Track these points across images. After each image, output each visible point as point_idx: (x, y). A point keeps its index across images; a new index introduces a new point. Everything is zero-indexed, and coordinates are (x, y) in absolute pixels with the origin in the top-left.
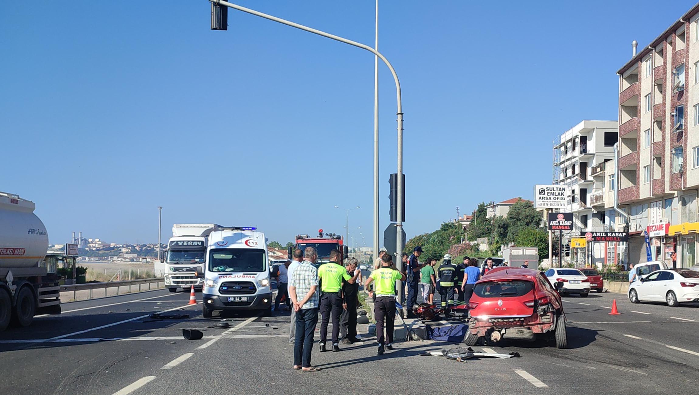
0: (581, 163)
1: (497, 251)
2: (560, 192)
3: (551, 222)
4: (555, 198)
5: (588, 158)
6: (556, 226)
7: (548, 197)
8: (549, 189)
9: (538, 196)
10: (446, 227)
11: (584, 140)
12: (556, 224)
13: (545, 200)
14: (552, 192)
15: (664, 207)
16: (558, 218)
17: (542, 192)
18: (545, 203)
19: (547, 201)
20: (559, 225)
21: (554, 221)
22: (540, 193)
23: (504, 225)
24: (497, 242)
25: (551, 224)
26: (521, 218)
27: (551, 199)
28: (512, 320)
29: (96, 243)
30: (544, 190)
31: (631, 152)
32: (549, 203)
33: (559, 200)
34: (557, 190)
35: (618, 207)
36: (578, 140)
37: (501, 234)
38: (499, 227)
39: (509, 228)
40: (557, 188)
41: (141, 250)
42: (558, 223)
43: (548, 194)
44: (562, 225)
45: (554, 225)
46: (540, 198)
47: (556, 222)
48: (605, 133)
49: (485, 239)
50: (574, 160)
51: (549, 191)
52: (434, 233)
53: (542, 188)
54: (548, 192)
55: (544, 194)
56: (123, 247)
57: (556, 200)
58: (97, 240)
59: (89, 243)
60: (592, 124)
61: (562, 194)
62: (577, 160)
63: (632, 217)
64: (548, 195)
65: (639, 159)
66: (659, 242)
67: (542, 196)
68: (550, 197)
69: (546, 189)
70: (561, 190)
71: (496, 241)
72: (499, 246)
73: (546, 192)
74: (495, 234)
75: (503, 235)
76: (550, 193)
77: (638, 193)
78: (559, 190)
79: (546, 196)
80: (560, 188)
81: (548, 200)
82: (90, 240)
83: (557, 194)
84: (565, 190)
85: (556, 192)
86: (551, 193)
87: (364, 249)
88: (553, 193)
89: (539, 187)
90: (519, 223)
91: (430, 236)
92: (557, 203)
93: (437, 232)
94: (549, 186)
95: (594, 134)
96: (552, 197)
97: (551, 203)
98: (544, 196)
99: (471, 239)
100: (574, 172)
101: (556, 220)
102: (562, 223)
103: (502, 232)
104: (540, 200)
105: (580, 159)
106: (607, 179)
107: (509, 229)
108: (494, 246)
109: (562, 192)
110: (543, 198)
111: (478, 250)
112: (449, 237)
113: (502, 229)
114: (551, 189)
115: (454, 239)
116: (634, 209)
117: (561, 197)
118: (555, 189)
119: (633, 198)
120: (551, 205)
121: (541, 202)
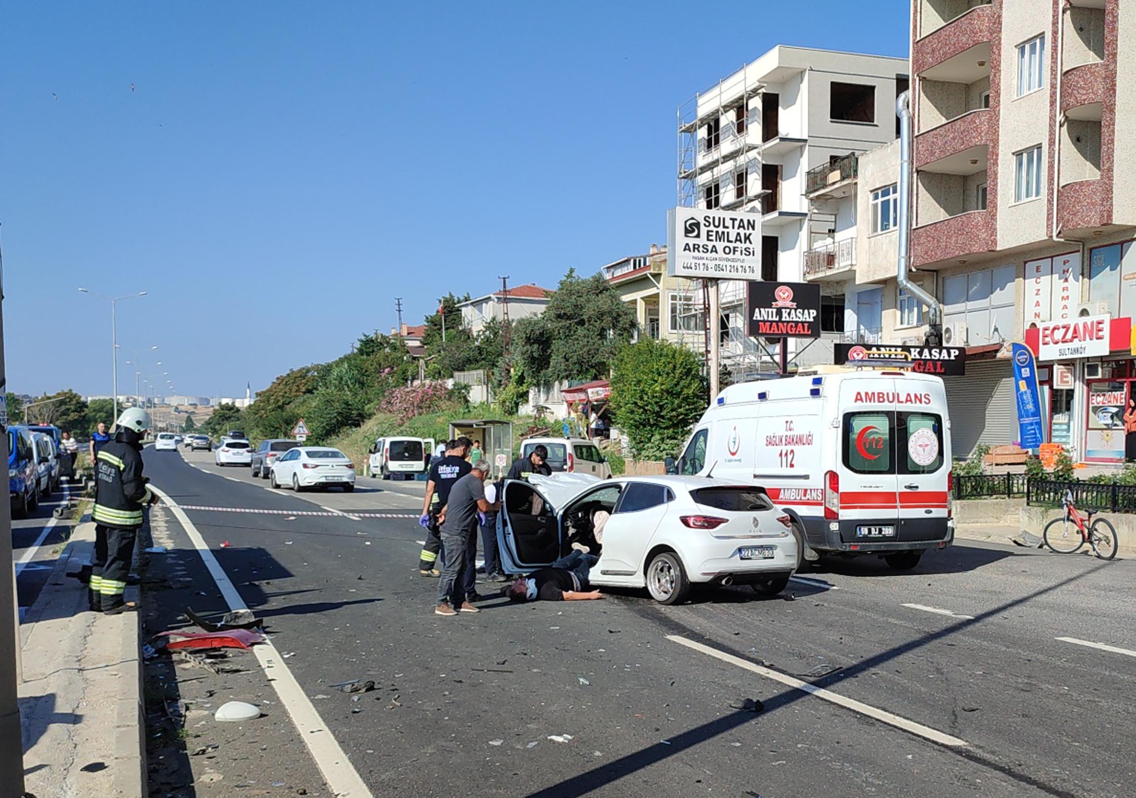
0: (764, 165)
2: (741, 231)
4: (727, 250)
5: (788, 152)
7: (710, 245)
8: (711, 221)
9: (681, 240)
11: (771, 104)
13: (702, 254)
14: (721, 229)
17: (692, 228)
18: (702, 262)
19: (705, 255)
22: (687, 232)
27: (716, 251)
30: (698, 225)
32: (711, 264)
33: (738, 254)
34: (733, 227)
36: (756, 103)
40: (734, 220)
43: (708, 235)
46: (687, 248)
48: (833, 85)
50: (742, 160)
51: (712, 228)
53: (692, 218)
54: (708, 232)
55: (698, 236)
57: (731, 256)
60: (799, 58)
61: (747, 238)
62: (755, 158)
63: (947, 309)
64: (708, 240)
67: (692, 241)
68: (714, 246)
69: (702, 222)
70: (743, 227)
73: (704, 230)
76: (714, 234)
78: (739, 227)
79: (702, 241)
80: (742, 220)
81: (709, 255)
83: (732, 238)
84: (753, 229)
85: (730, 230)
86: (717, 232)
88: (723, 233)
89: (683, 215)
92: (732, 264)
95: (805, 85)
96: (720, 245)
97: (717, 262)
98: (696, 241)
104: (687, 252)
105: (762, 153)
106: (865, 201)
109: (748, 233)
110: (696, 248)
114: (717, 224)
117: (744, 246)
118: (729, 223)
120: (718, 268)
121: (688, 257)
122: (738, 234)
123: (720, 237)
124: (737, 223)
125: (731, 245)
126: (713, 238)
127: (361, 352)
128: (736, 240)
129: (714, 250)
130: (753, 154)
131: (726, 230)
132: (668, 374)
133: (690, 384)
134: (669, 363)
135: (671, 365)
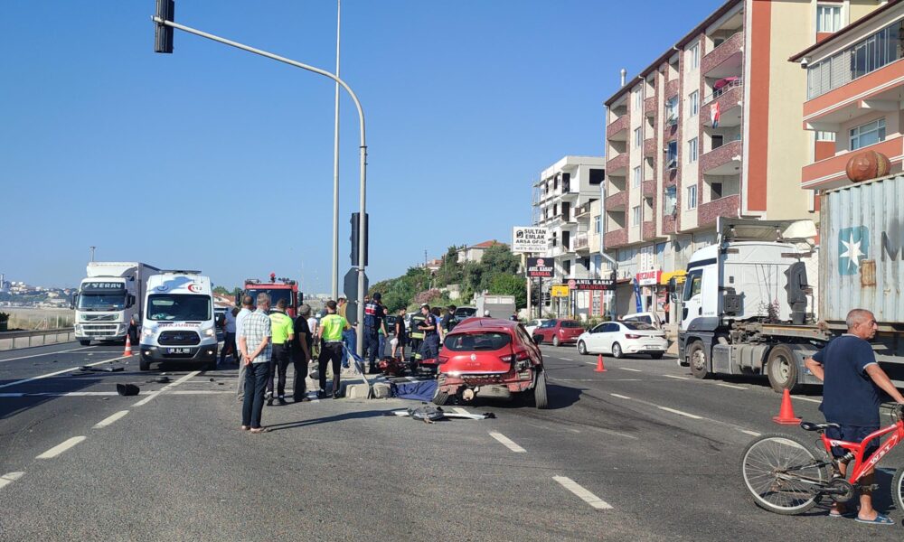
0: (563, 203)
1: (469, 300)
2: (540, 234)
3: (530, 268)
4: (534, 242)
5: (572, 198)
6: (536, 272)
7: (527, 240)
8: (528, 231)
9: (515, 239)
10: (412, 272)
11: (566, 177)
12: (535, 270)
13: (523, 244)
15: (656, 252)
16: (537, 264)
17: (520, 234)
18: (523, 247)
19: (525, 244)
20: (539, 271)
21: (533, 266)
22: (518, 236)
23: (477, 270)
24: (470, 289)
25: (530, 270)
26: (496, 263)
28: (487, 376)
29: (19, 286)
30: (522, 233)
31: (619, 191)
32: (528, 247)
33: (538, 243)
34: (537, 233)
35: (605, 251)
36: (560, 178)
38: (472, 272)
39: (483, 274)
40: (537, 230)
41: (70, 294)
42: (538, 269)
43: (526, 237)
44: (542, 272)
45: (533, 271)
46: (518, 241)
48: (591, 170)
49: (455, 286)
50: (555, 200)
51: (528, 234)
52: (400, 279)
53: (520, 230)
54: (526, 235)
55: (522, 237)
56: (50, 291)
58: (20, 283)
60: (576, 160)
61: (542, 237)
62: (560, 200)
63: (620, 264)
65: (628, 200)
66: (650, 292)
67: (519, 239)
69: (524, 232)
71: (468, 287)
72: (471, 293)
73: (524, 235)
74: (467, 280)
75: (476, 282)
76: (529, 236)
77: (627, 236)
79: (524, 238)
80: (540, 230)
82: (13, 283)
83: (536, 237)
85: (535, 234)
87: (321, 296)
88: (532, 235)
89: (516, 229)
90: (494, 268)
91: (394, 282)
92: (536, 247)
93: (402, 277)
94: (527, 228)
95: (578, 170)
96: (531, 240)
97: (530, 247)
98: (521, 239)
99: (441, 286)
100: (555, 213)
101: (535, 266)
102: (542, 269)
103: (475, 279)
104: (518, 243)
105: (562, 198)
106: (593, 221)
108: (467, 293)
109: (542, 235)
110: (521, 241)
111: (448, 298)
112: (416, 282)
113: (475, 275)
114: (530, 232)
115: (421, 285)
116: (622, 254)
117: (541, 240)
118: (535, 231)
119: (621, 243)
120: (530, 249)
121: (519, 245)
122: (539, 236)
123: (531, 237)
125: (536, 240)
127: (408, 275)
129: (529, 242)
130: (558, 198)
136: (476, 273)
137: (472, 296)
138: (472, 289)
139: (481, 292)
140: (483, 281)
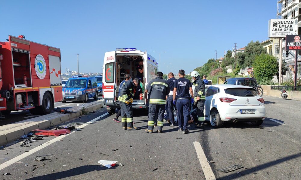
1: (238, 73)
2: (289, 24)
3: (289, 43)
4: (285, 30)
6: (293, 46)
7: (280, 29)
8: (281, 22)
9: (272, 28)
10: (210, 61)
12: (293, 45)
13: (277, 31)
14: (283, 24)
16: (295, 40)
17: (275, 24)
18: (277, 33)
19: (278, 31)
20: (296, 46)
21: (291, 42)
22: (274, 25)
23: (243, 56)
24: (238, 67)
25: (289, 45)
26: (253, 51)
27: (282, 30)
29: (75, 73)
30: (277, 24)
32: (280, 34)
33: (288, 31)
34: (287, 23)
37: (240, 62)
38: (239, 57)
40: (287, 21)
42: (295, 44)
43: (280, 26)
44: (298, 46)
45: (291, 46)
46: (273, 30)
47: (293, 43)
49: (230, 66)
51: (281, 24)
53: (275, 22)
54: (280, 25)
55: (277, 26)
57: (286, 31)
59: (72, 73)
61: (291, 26)
64: (279, 27)
67: (275, 28)
68: (281, 29)
69: (278, 23)
70: (290, 23)
71: (237, 66)
72: (239, 69)
73: (278, 25)
75: (242, 63)
76: (281, 26)
78: (289, 23)
79: (278, 27)
80: (289, 21)
81: (280, 31)
83: (287, 26)
84: (293, 23)
85: (286, 24)
86: (282, 25)
88: (284, 25)
89: (273, 21)
90: (252, 55)
92: (286, 33)
94: (281, 20)
97: (282, 33)
98: (276, 28)
101: (293, 42)
102: (299, 44)
103: (241, 61)
104: (273, 31)
105: (299, 6)
107: (245, 59)
108: (236, 69)
109: (291, 25)
110: (276, 29)
111: (226, 72)
112: (211, 66)
113: (241, 59)
114: (282, 23)
117: (290, 28)
118: (286, 22)
120: (282, 34)
121: (274, 32)
122: (288, 25)
123: (283, 26)
124: (288, 22)
125: (286, 28)
126: (281, 27)
128: (288, 27)
129: (281, 30)
131: (285, 24)
132: (267, 63)
133: (274, 65)
134: (268, 60)
135: (268, 61)
136: (241, 57)
137: (239, 70)
138: (240, 67)
139: (244, 68)
140: (246, 62)
